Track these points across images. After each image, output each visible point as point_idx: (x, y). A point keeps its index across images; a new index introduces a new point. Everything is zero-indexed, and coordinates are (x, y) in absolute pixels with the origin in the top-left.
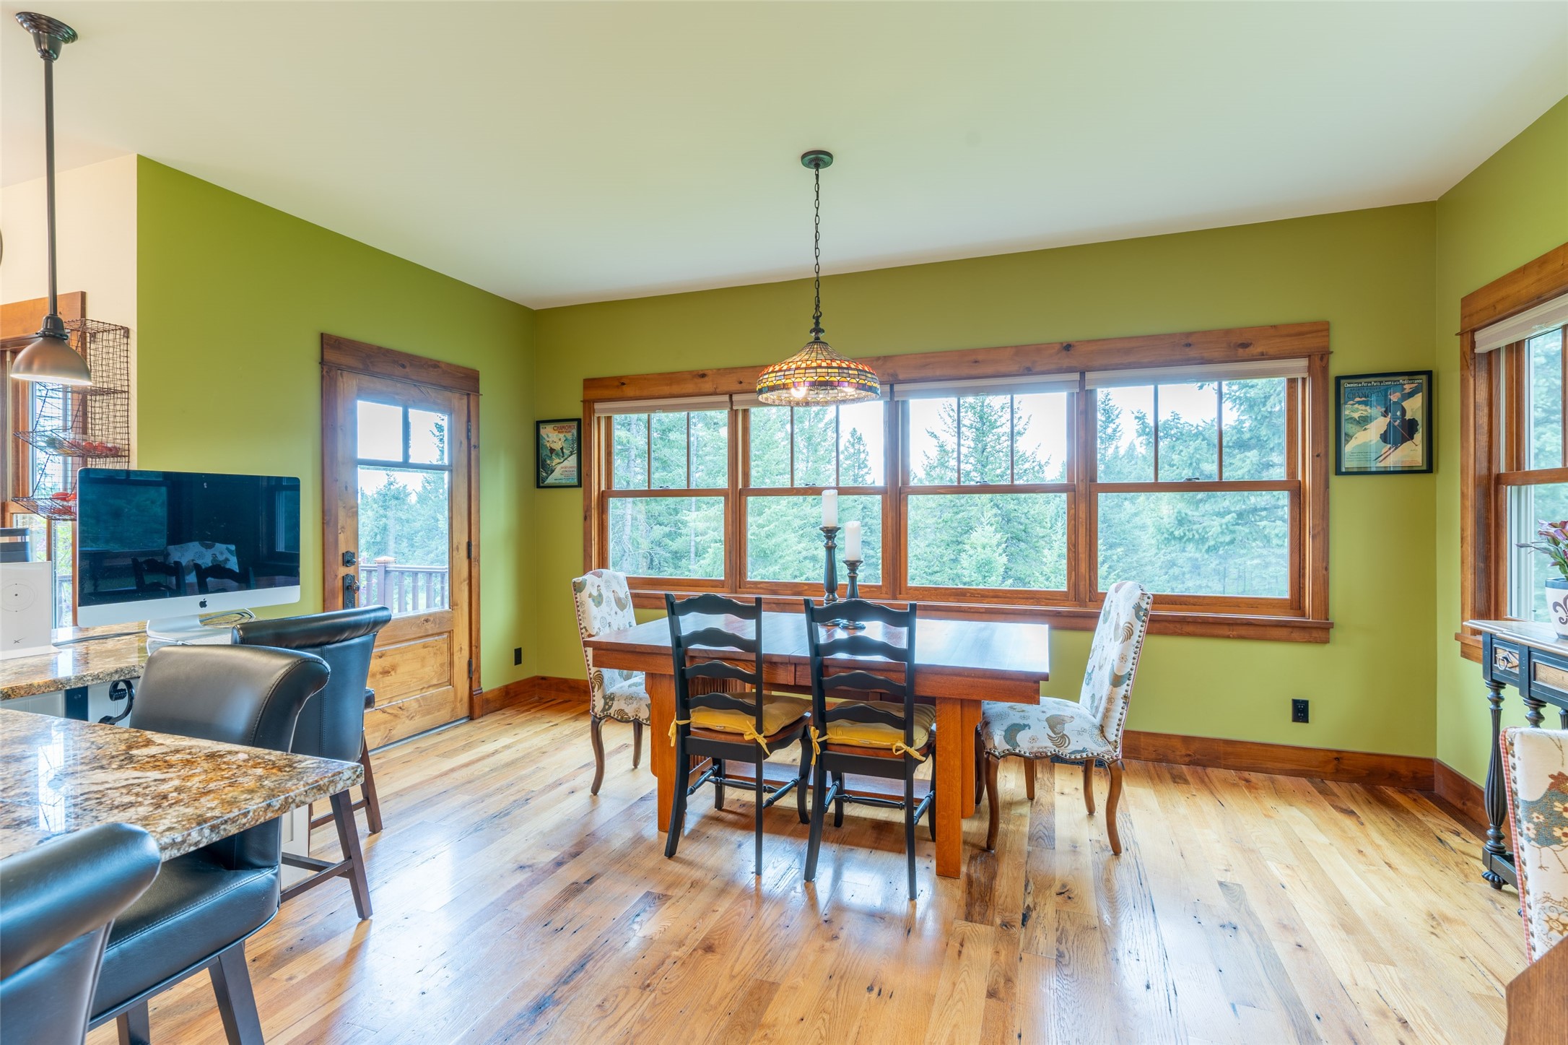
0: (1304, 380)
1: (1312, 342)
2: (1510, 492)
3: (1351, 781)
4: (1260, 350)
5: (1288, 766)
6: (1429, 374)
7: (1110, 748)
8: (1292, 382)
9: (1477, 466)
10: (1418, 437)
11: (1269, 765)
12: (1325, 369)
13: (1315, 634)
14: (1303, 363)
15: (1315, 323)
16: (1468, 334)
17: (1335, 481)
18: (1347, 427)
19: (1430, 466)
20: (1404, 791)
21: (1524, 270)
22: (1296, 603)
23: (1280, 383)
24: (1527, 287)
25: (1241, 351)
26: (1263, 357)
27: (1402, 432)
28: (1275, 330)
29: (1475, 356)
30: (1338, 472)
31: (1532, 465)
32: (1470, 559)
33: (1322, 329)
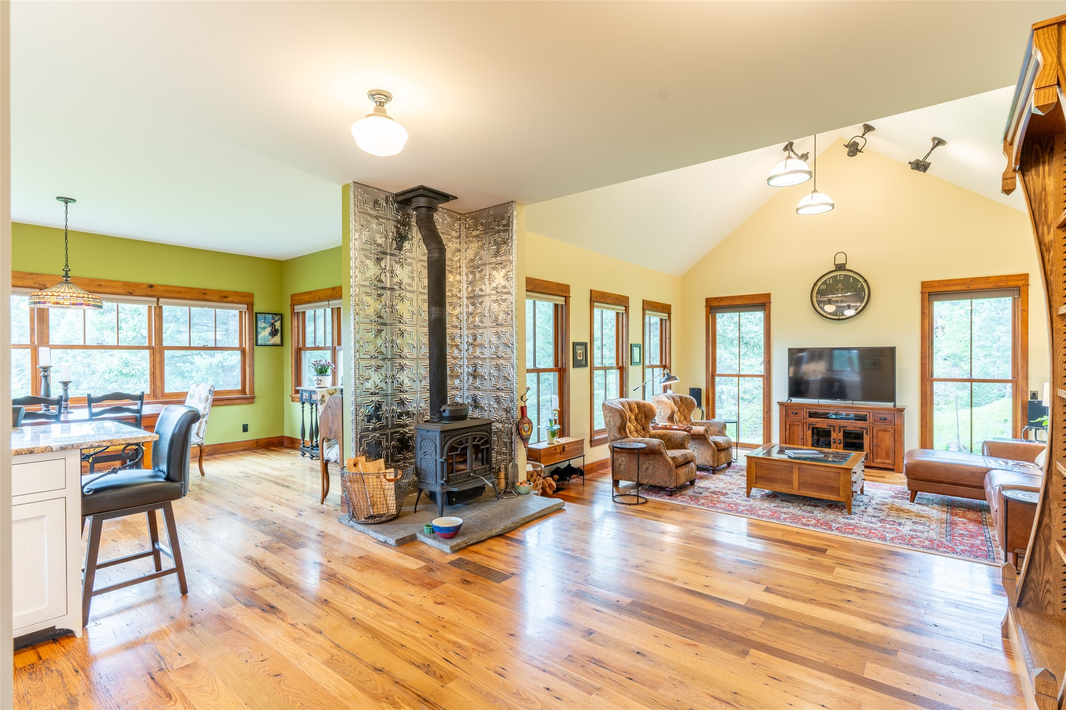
0: (245, 312)
1: (248, 300)
2: (303, 352)
3: (261, 448)
4: (231, 300)
5: (242, 448)
6: (282, 315)
7: (201, 440)
8: (241, 312)
9: (295, 345)
10: (279, 334)
11: (235, 449)
12: (252, 309)
13: (250, 400)
14: (245, 306)
15: (249, 293)
16: (293, 306)
17: (256, 347)
18: (259, 330)
19: (282, 344)
20: (276, 447)
21: (306, 293)
22: (243, 391)
23: (237, 312)
24: (307, 298)
25: (224, 299)
26: (232, 302)
27: (274, 333)
28: (236, 293)
29: (294, 313)
30: (257, 345)
31: (308, 346)
32: (294, 372)
33: (251, 295)
